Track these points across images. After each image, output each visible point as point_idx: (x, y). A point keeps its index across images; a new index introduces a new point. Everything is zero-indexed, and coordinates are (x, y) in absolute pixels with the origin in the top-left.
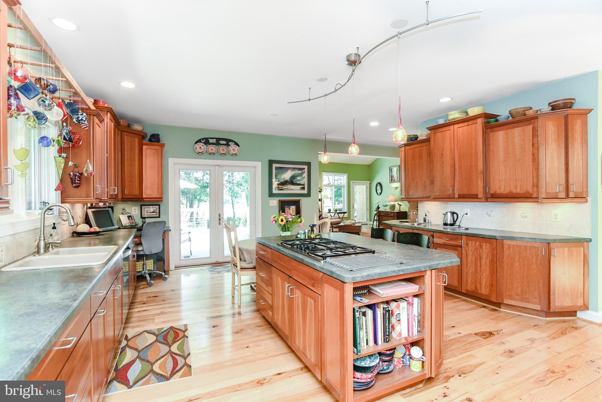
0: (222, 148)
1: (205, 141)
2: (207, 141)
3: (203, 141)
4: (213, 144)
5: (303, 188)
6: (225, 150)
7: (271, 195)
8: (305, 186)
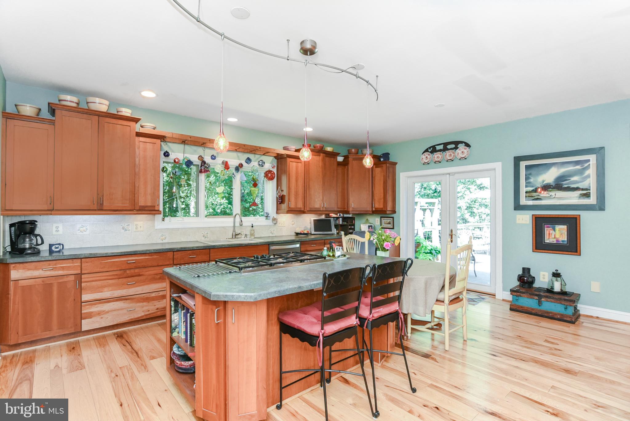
0: (449, 153)
1: (432, 149)
2: (433, 150)
3: (430, 149)
4: (440, 150)
5: (587, 195)
6: (453, 155)
7: (518, 207)
8: (591, 191)
